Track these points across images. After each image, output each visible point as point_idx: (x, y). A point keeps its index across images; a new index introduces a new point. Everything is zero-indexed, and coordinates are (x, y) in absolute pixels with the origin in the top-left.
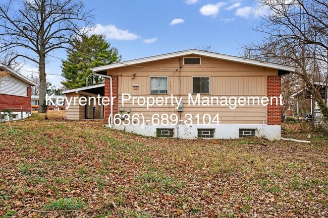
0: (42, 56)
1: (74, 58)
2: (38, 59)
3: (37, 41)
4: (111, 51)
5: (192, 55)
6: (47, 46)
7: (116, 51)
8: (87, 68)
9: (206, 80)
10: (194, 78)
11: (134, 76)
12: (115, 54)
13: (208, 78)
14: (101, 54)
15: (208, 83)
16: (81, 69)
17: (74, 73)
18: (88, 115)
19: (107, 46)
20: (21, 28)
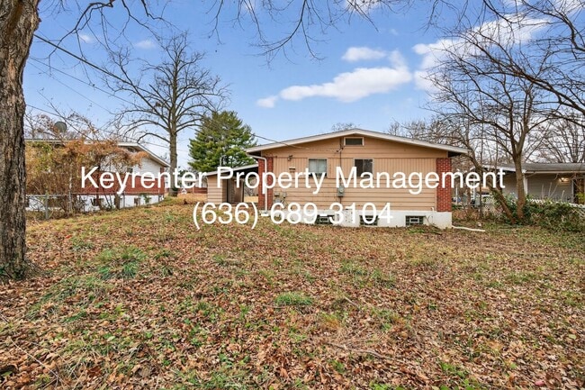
0: (173, 135)
1: (202, 137)
2: (168, 138)
3: (169, 119)
4: (243, 128)
5: (354, 135)
6: (177, 124)
7: (249, 129)
8: (217, 147)
9: (369, 162)
10: (356, 160)
11: (291, 157)
12: (247, 133)
13: (371, 160)
14: (232, 132)
15: (371, 165)
16: (210, 148)
17: (203, 152)
18: (230, 200)
19: (239, 123)
20: (153, 105)
